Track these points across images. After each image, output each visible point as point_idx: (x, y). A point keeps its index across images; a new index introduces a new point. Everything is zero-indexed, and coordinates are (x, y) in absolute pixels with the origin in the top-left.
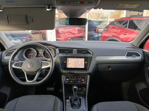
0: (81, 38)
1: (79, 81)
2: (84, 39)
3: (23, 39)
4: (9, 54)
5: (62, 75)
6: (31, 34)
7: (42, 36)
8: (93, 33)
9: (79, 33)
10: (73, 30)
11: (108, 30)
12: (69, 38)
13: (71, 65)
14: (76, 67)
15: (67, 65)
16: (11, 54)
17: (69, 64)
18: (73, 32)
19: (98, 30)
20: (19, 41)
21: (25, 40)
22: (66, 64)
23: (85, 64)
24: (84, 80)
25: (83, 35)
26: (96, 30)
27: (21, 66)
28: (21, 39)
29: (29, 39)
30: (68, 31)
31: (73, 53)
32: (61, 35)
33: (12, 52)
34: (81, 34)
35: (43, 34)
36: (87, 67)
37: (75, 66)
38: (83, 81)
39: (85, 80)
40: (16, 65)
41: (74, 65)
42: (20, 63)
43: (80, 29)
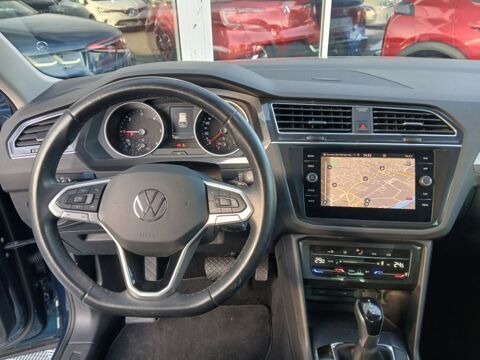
0: (301, 47)
1: (379, 268)
2: (314, 50)
3: (92, 51)
4: (31, 135)
5: (294, 239)
6: (119, 33)
7: (158, 39)
8: (346, 23)
9: (295, 26)
10: (274, 15)
11: (412, 15)
12: (257, 44)
13: (346, 194)
14: (371, 206)
15: (324, 194)
16: (44, 134)
17: (335, 185)
18: (270, 22)
19: (363, 16)
20: (79, 60)
21: (101, 58)
22: (317, 186)
23: (419, 188)
24: (401, 265)
25: (307, 34)
26: (359, 13)
27: (93, 207)
28: (84, 54)
29: (111, 50)
30: (255, 17)
31: (350, 126)
32: (228, 32)
33: (50, 124)
34: (301, 31)
35: (159, 32)
36: (430, 203)
37: (367, 200)
38: (399, 271)
39: (406, 263)
40: (68, 202)
41: (360, 195)
42: (90, 189)
43: (298, 8)
